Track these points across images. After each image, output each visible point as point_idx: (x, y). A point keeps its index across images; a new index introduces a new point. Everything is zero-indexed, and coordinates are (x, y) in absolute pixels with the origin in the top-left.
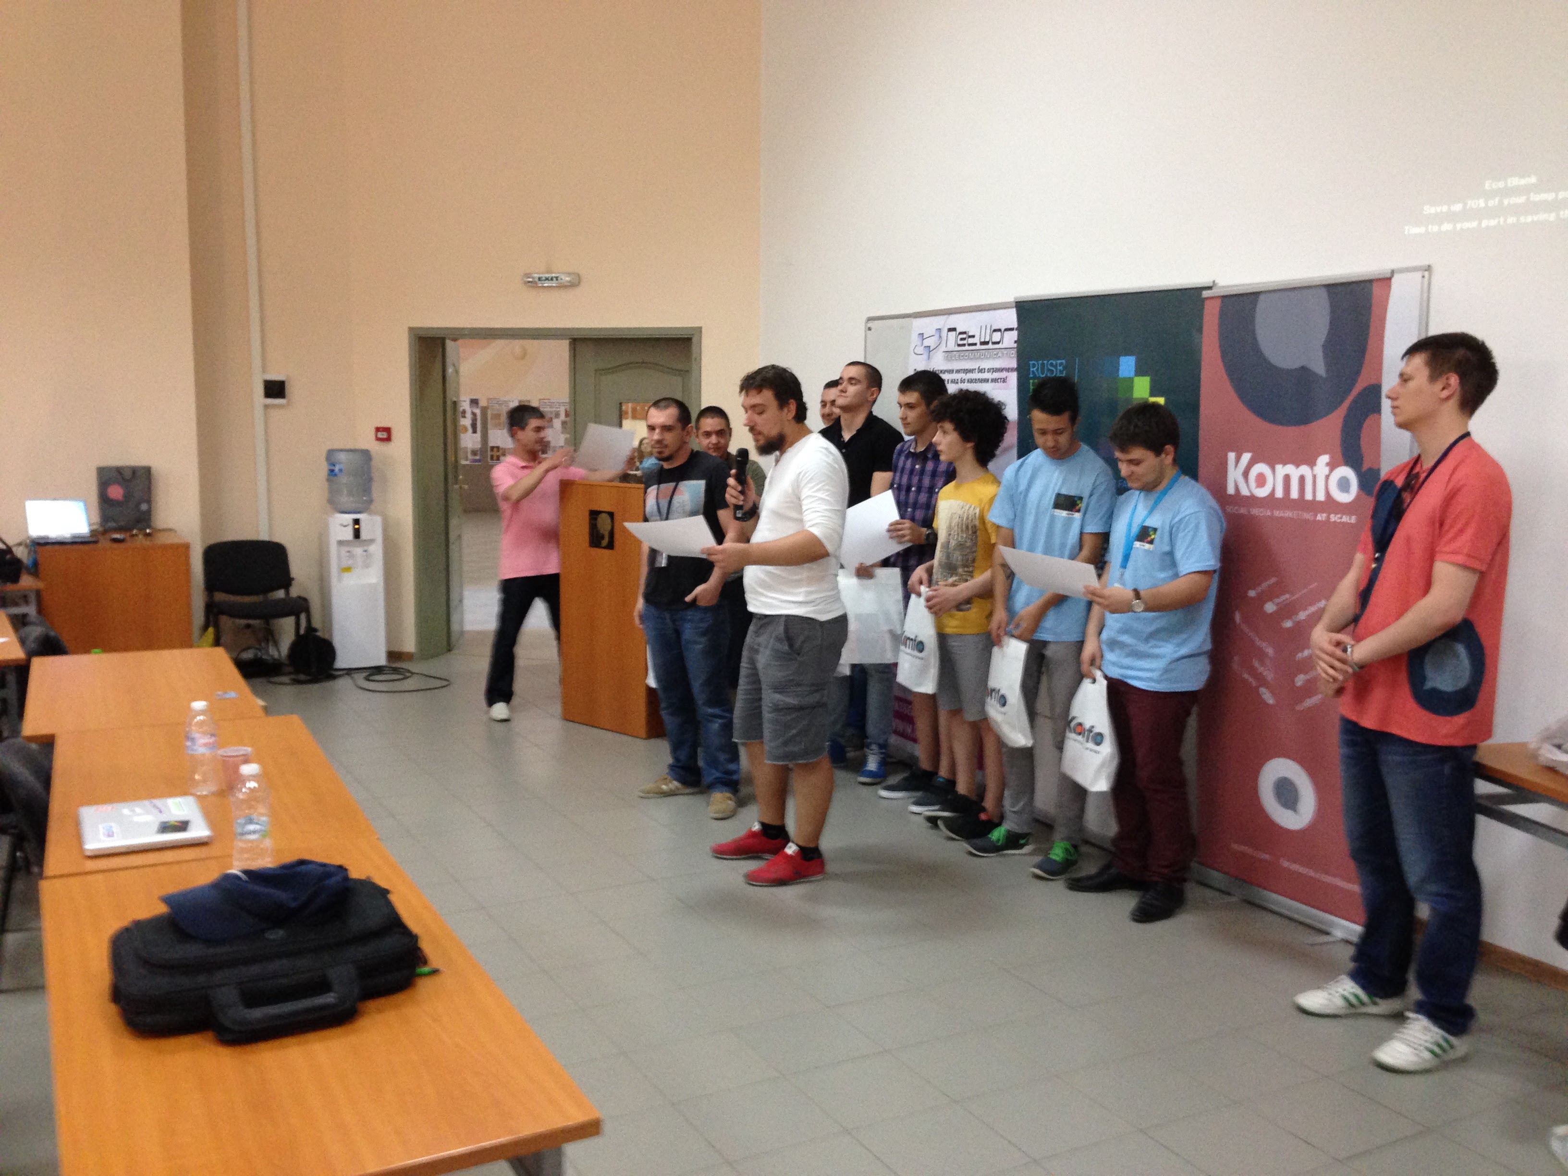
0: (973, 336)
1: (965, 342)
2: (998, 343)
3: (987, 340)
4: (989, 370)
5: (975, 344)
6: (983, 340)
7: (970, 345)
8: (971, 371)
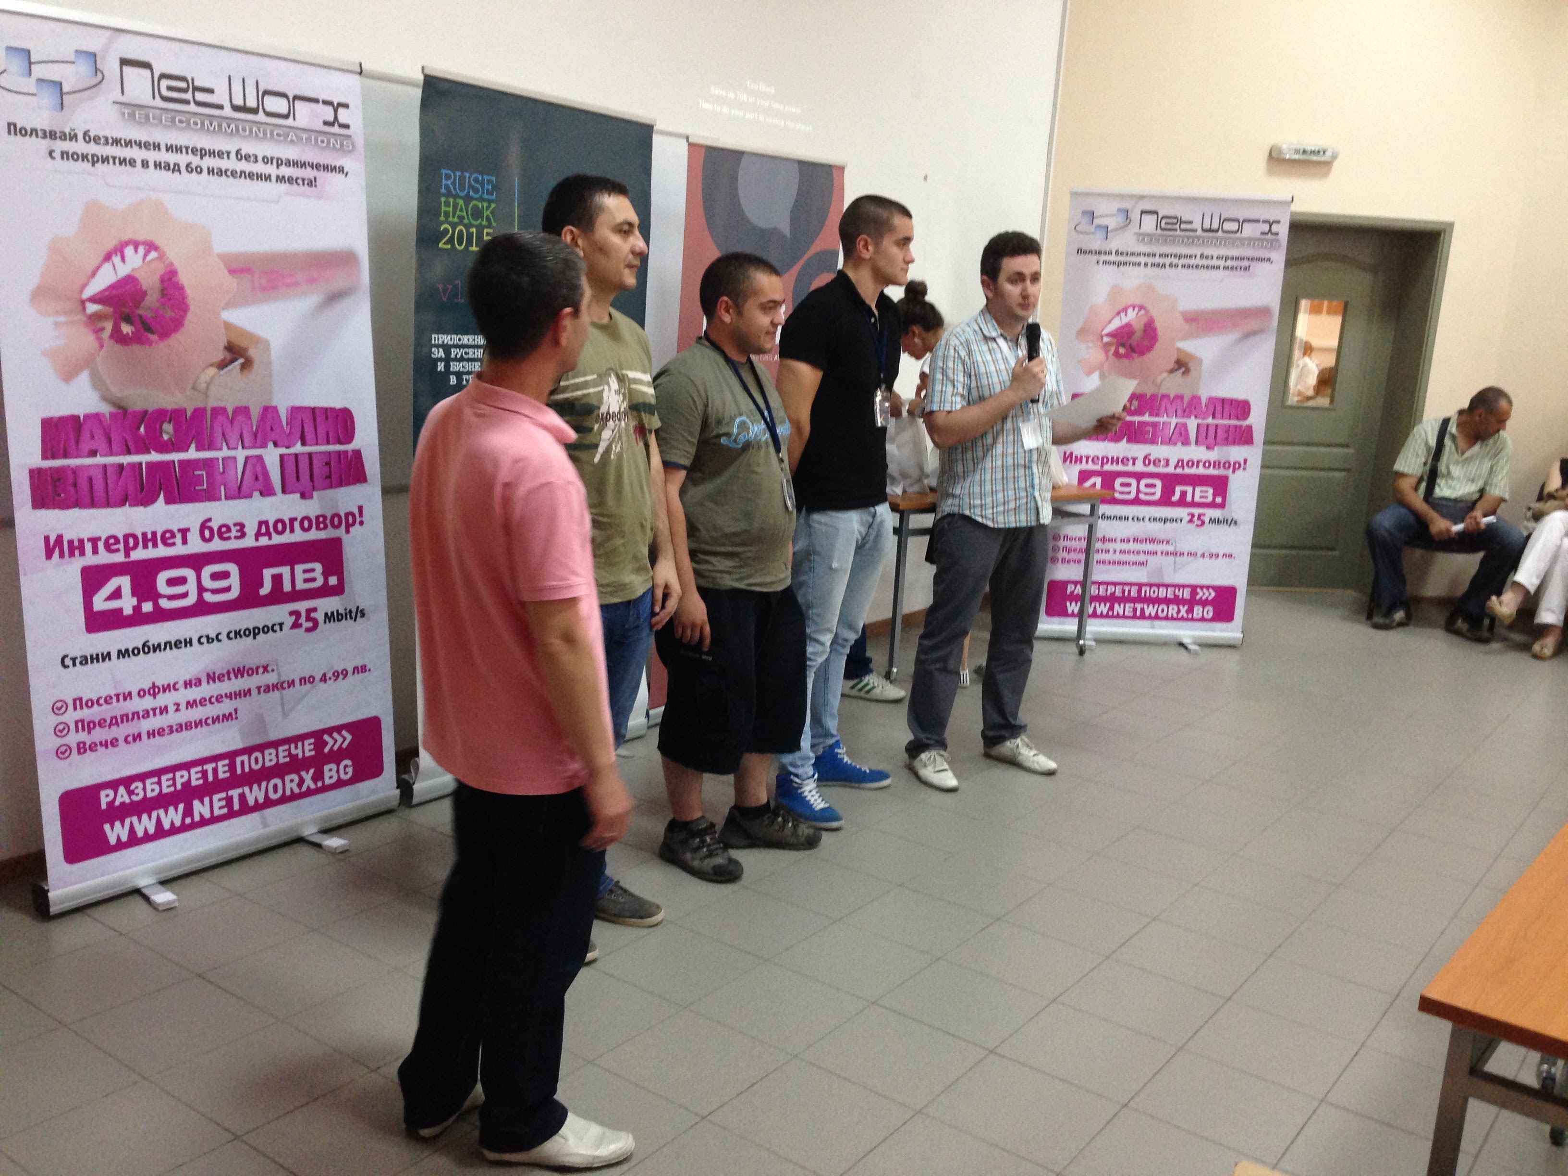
0: (210, 91)
1: (188, 96)
2: (286, 117)
3: (252, 103)
4: (266, 160)
5: (220, 107)
6: (238, 101)
7: (199, 104)
8: (220, 154)
